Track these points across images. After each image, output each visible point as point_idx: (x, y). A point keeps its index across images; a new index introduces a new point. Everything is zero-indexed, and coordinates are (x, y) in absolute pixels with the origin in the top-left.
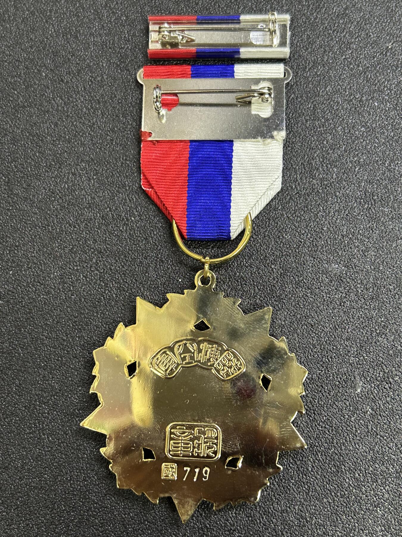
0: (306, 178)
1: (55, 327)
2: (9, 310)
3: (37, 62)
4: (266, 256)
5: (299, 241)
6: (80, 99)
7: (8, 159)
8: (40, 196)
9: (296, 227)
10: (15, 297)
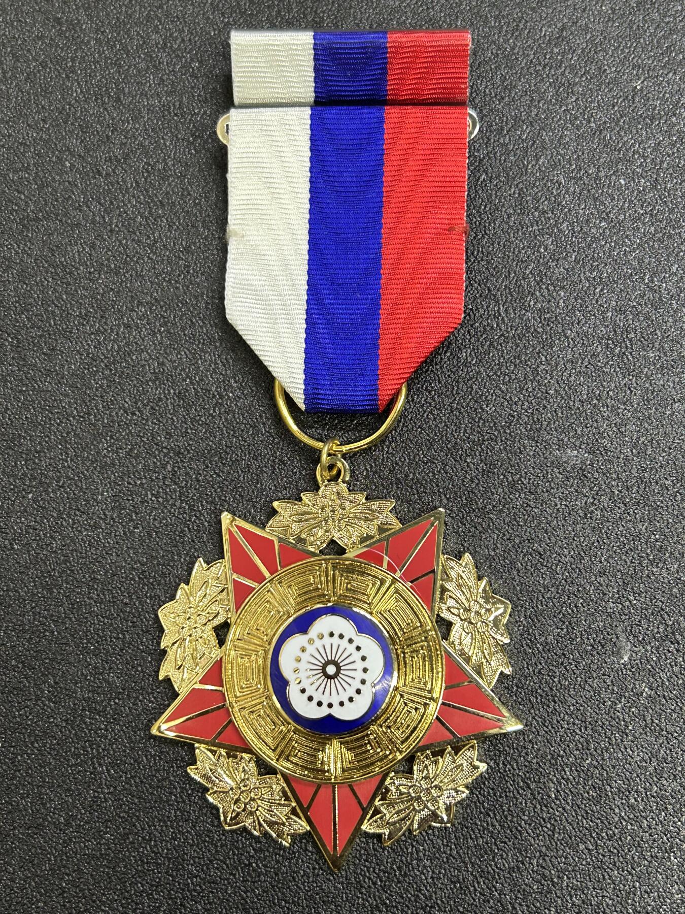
0: (514, 310)
1: (109, 583)
2: (30, 559)
3: (56, 145)
4: (456, 443)
5: (509, 414)
6: (130, 202)
7: (16, 307)
8: (73, 367)
9: (503, 392)
10: (39, 536)
